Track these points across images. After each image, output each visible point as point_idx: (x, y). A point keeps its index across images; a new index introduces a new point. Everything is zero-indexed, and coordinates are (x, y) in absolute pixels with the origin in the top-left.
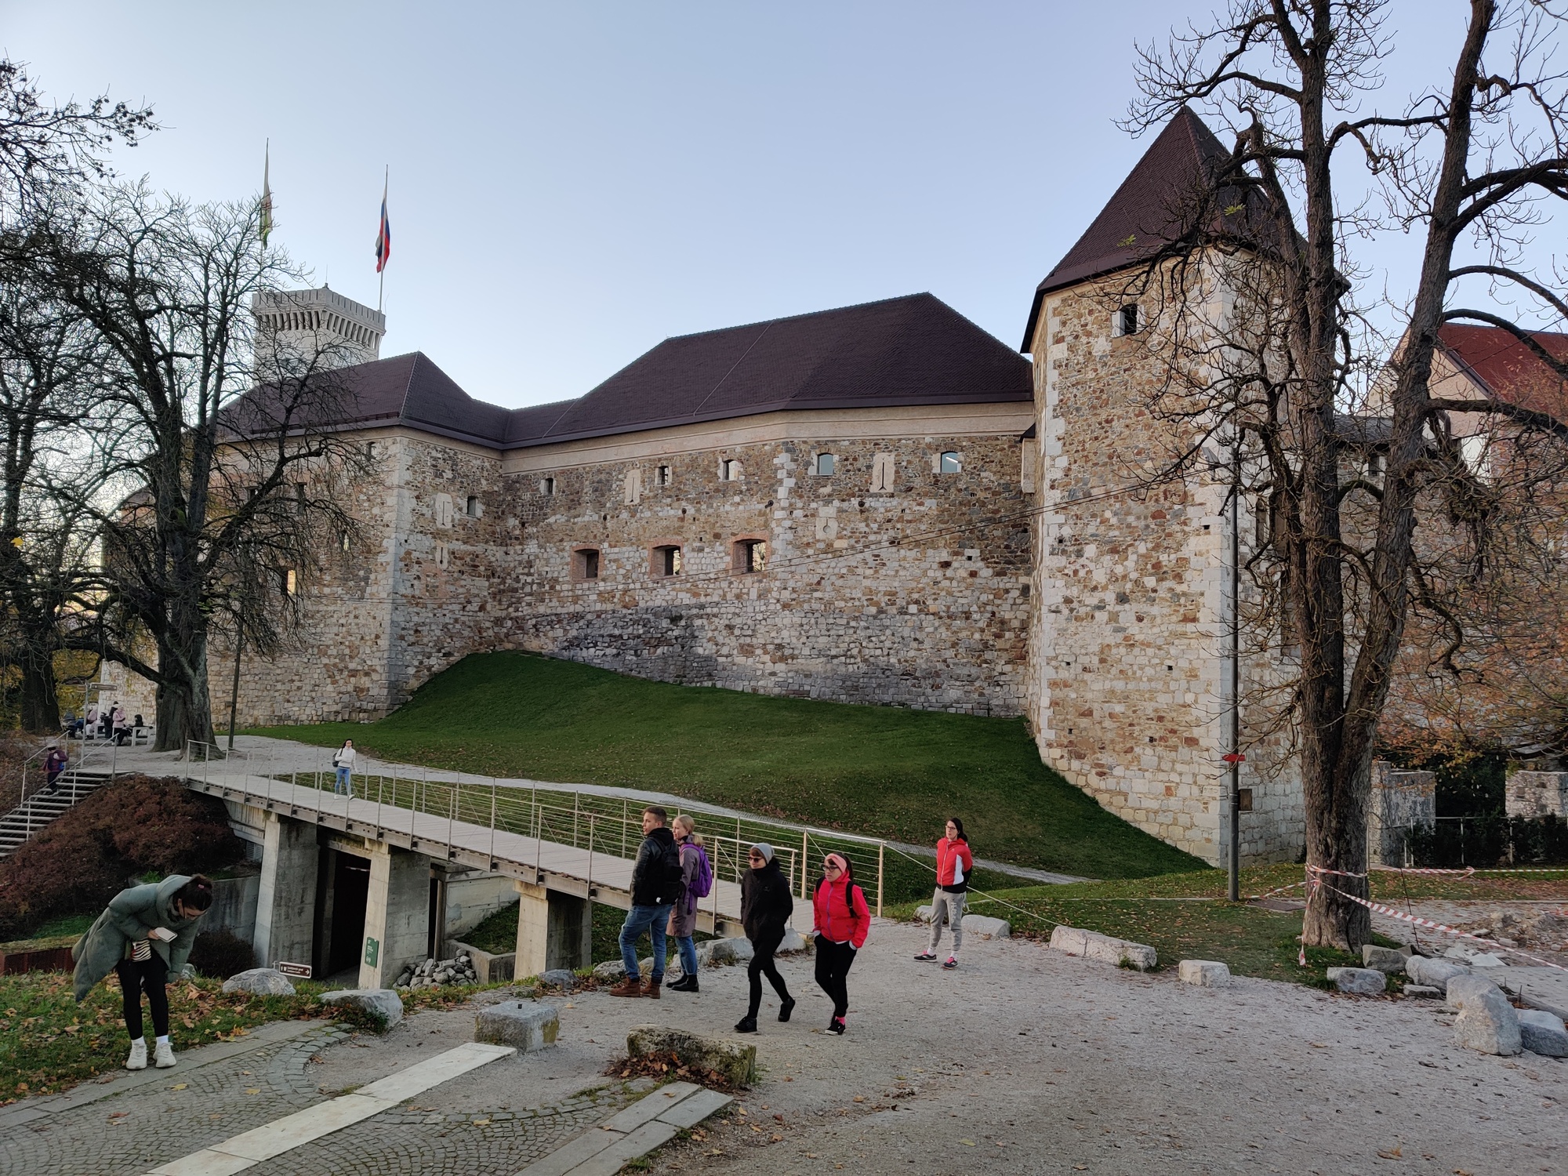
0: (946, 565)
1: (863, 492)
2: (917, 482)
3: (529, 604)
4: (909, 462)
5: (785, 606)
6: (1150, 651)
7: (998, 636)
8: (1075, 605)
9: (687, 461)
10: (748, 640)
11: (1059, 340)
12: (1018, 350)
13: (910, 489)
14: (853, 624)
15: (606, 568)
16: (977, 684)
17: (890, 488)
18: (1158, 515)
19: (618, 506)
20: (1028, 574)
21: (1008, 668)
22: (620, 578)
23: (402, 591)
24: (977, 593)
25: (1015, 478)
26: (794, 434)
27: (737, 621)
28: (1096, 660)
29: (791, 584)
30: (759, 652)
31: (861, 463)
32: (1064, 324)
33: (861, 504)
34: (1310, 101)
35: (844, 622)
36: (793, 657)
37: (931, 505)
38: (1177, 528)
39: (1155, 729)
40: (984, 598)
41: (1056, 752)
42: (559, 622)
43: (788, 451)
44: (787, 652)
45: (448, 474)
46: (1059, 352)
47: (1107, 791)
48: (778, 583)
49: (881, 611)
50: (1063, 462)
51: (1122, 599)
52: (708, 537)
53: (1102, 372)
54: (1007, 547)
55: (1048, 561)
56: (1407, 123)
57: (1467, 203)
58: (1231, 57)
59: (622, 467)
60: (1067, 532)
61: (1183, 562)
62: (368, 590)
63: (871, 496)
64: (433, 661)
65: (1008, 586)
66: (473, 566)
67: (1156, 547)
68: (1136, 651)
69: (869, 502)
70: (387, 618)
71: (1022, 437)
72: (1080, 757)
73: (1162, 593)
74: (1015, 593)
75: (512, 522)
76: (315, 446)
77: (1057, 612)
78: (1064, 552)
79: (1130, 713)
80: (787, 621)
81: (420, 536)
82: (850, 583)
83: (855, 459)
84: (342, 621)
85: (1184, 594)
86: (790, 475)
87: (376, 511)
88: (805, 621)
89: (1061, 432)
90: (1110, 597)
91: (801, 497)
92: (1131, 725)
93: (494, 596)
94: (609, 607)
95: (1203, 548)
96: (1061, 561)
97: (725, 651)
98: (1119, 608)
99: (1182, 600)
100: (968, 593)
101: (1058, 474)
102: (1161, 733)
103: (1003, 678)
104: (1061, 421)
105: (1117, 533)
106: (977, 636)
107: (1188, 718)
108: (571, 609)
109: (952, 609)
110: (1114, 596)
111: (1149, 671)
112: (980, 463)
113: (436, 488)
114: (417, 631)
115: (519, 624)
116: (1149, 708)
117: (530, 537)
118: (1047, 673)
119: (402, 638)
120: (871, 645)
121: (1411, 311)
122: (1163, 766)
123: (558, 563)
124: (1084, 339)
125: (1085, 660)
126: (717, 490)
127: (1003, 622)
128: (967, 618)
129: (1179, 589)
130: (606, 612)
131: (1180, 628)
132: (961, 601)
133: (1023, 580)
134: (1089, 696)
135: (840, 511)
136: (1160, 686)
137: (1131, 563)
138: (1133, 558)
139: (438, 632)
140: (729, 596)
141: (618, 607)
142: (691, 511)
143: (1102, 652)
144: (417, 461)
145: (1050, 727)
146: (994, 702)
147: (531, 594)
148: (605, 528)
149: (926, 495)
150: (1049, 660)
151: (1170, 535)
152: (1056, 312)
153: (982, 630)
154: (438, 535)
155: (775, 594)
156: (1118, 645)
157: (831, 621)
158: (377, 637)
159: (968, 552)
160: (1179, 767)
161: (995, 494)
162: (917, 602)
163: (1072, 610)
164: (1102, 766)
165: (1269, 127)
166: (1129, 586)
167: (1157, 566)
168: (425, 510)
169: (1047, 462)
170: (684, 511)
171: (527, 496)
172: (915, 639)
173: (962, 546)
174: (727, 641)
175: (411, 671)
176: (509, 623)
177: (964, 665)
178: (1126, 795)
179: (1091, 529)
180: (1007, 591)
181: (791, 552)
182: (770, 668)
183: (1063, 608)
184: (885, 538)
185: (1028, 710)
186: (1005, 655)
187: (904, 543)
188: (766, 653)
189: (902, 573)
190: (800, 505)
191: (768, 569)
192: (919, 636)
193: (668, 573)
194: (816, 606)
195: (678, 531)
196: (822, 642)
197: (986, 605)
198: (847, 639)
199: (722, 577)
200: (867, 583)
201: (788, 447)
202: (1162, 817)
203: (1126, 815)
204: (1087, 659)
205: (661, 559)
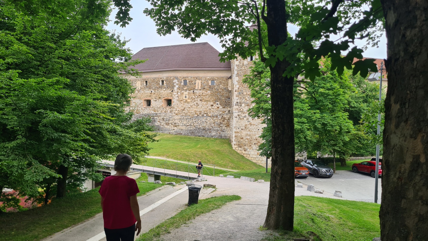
0: (212, 105)
1: (194, 89)
2: (206, 87)
4: (204, 82)
5: (176, 114)
6: (255, 126)
7: (223, 121)
8: (240, 116)
9: (152, 80)
10: (168, 122)
13: (204, 88)
14: (192, 118)
15: (133, 104)
16: (219, 131)
17: (200, 88)
21: (225, 128)
22: (136, 107)
24: (219, 112)
25: (227, 87)
26: (178, 75)
27: (165, 117)
28: (244, 127)
29: (178, 109)
30: (170, 124)
31: (193, 82)
32: (238, 57)
33: (193, 92)
35: (190, 118)
37: (209, 92)
40: (220, 113)
41: (236, 146)
44: (177, 125)
48: (175, 109)
49: (198, 116)
50: (238, 86)
52: (157, 98)
53: (246, 68)
54: (225, 102)
55: (235, 107)
59: (136, 81)
60: (238, 101)
68: (252, 126)
69: (195, 91)
71: (229, 78)
72: (241, 147)
74: (227, 112)
77: (236, 117)
78: (238, 105)
79: (251, 138)
80: (177, 118)
82: (191, 109)
83: (192, 81)
86: (177, 85)
88: (181, 118)
89: (237, 80)
90: (247, 115)
91: (180, 90)
92: (251, 141)
96: (237, 107)
97: (162, 124)
98: (249, 117)
100: (217, 112)
101: (237, 89)
102: (257, 142)
103: (224, 130)
104: (237, 77)
105: (248, 102)
106: (219, 121)
109: (214, 115)
111: (254, 130)
112: (220, 83)
116: (254, 137)
118: (234, 130)
120: (196, 123)
122: (257, 149)
124: (242, 61)
126: (160, 87)
127: (224, 118)
128: (217, 117)
131: (260, 122)
132: (215, 113)
133: (229, 109)
134: (243, 135)
135: (189, 93)
136: (256, 133)
140: (163, 112)
145: (235, 141)
146: (222, 135)
149: (208, 90)
150: (235, 127)
153: (220, 120)
155: (174, 112)
156: (248, 125)
157: (187, 118)
159: (217, 103)
161: (223, 90)
162: (206, 114)
163: (239, 117)
164: (245, 149)
169: (234, 86)
170: (152, 92)
173: (216, 101)
174: (163, 122)
177: (216, 127)
178: (250, 155)
179: (243, 101)
180: (225, 111)
181: (178, 102)
182: (173, 128)
183: (237, 116)
184: (199, 99)
185: (230, 137)
186: (225, 125)
187: (203, 100)
188: (172, 124)
189: (203, 107)
190: (179, 91)
191: (172, 106)
192: (206, 121)
193: (147, 106)
194: (183, 114)
195: (150, 96)
196: (185, 122)
197: (221, 114)
198: (191, 122)
199: (161, 107)
200: (195, 109)
201: (177, 78)
202: (257, 159)
203: (250, 159)
204: (242, 127)
205: (146, 103)
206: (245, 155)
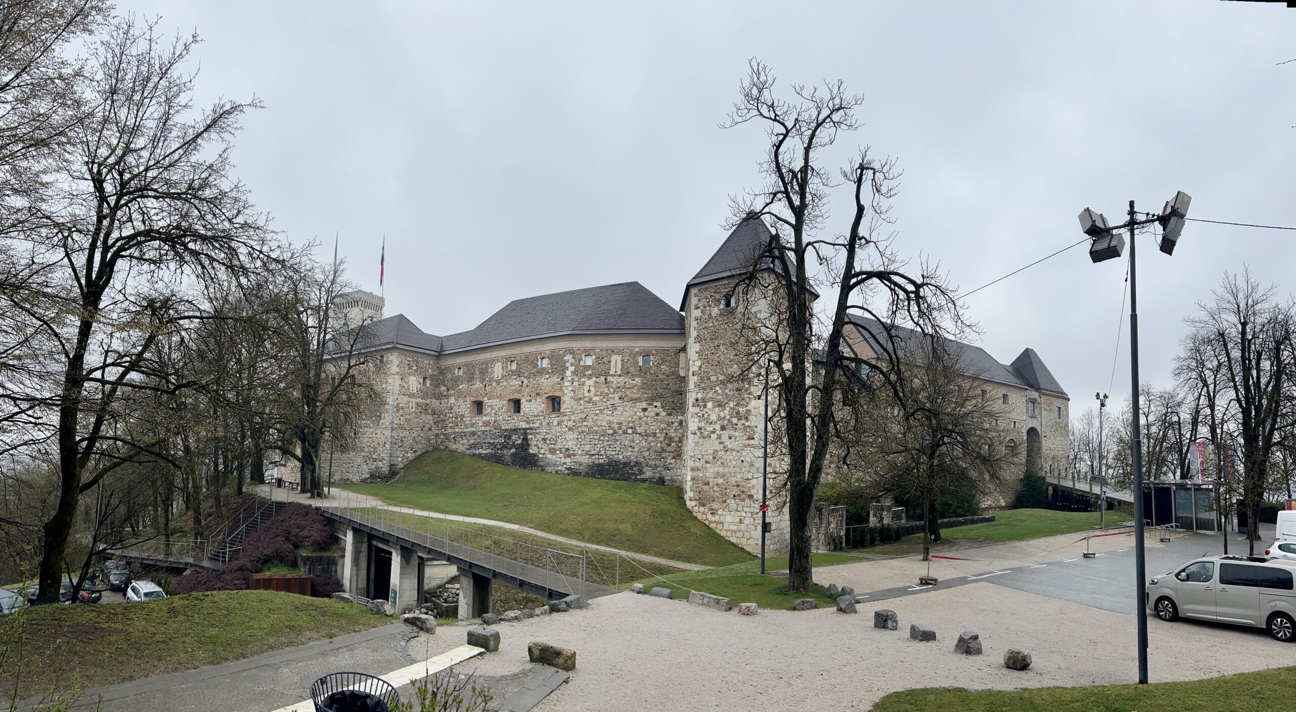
0: (645, 410)
1: (607, 374)
2: (632, 370)
3: (451, 428)
4: (628, 360)
5: (570, 429)
6: (734, 453)
7: (669, 445)
8: (703, 431)
9: (523, 358)
10: (553, 446)
11: (697, 308)
12: (678, 309)
13: (628, 373)
14: (602, 438)
15: (487, 410)
16: (659, 469)
17: (619, 372)
18: (738, 390)
19: (491, 379)
20: (682, 415)
21: (673, 461)
22: (493, 415)
23: (396, 422)
24: (659, 424)
25: (677, 369)
26: (574, 346)
27: (548, 436)
28: (711, 457)
29: (573, 418)
30: (558, 452)
31: (605, 360)
32: (699, 300)
33: (606, 379)
34: (798, 229)
35: (598, 437)
36: (574, 455)
37: (638, 380)
38: (747, 396)
39: (736, 491)
40: (662, 426)
41: (694, 503)
42: (465, 436)
43: (571, 353)
44: (571, 452)
45: (415, 368)
46: (696, 313)
47: (715, 522)
48: (566, 418)
49: (615, 432)
50: (698, 363)
51: (723, 428)
52: (533, 395)
53: (716, 324)
54: (673, 402)
55: (692, 410)
56: (834, 245)
57: (854, 281)
58: (767, 205)
59: (493, 361)
60: (700, 396)
61: (748, 411)
62: (381, 421)
63: (611, 375)
64: (409, 455)
65: (673, 420)
66: (425, 409)
67: (738, 405)
68: (728, 453)
69: (609, 379)
70: (389, 434)
71: (680, 350)
72: (704, 505)
73: (740, 426)
74: (676, 424)
75: (443, 388)
76: (362, 360)
77: (695, 434)
78: (698, 405)
79: (725, 483)
80: (570, 437)
81: (403, 396)
82: (600, 418)
83: (602, 358)
84: (370, 436)
85: (749, 426)
86: (572, 365)
87: (384, 386)
88: (579, 437)
89: (698, 350)
90: (718, 427)
91: (577, 375)
92: (726, 489)
93: (435, 423)
94: (488, 428)
95: (757, 406)
96: (697, 409)
97: (542, 451)
98: (722, 432)
99: (748, 429)
100: (655, 423)
101: (696, 369)
102: (738, 493)
103: (670, 466)
104: (698, 344)
105: (721, 397)
106: (659, 445)
107: (749, 485)
108: (470, 430)
109: (648, 431)
110: (719, 427)
111: (734, 463)
112: (661, 361)
113: (409, 374)
114: (402, 441)
115: (447, 437)
116: (733, 480)
117: (451, 395)
118: (690, 464)
119: (396, 444)
120: (610, 449)
121: (833, 319)
122: (739, 509)
123: (464, 407)
124: (708, 308)
125: (706, 457)
126: (537, 372)
127: (671, 438)
128: (655, 436)
129: (747, 424)
130: (487, 431)
131: (747, 442)
132: (652, 427)
133: (680, 417)
134: (708, 475)
135: (596, 382)
136: (738, 469)
137: (726, 412)
138: (728, 409)
139: (411, 441)
140: (544, 424)
141: (492, 429)
142: (526, 382)
143: (714, 454)
144: (401, 363)
145: (691, 491)
146: (667, 478)
147: (452, 423)
148: (486, 390)
149: (636, 375)
150: (692, 457)
151: (743, 399)
152: (696, 295)
153: (661, 442)
154: (411, 395)
155: (565, 423)
156: (721, 450)
157: (591, 437)
158: (385, 443)
159: (655, 404)
160: (746, 509)
161: (667, 376)
162: (631, 428)
163: (701, 433)
164: (713, 509)
165: (782, 236)
166: (726, 422)
167: (738, 413)
168: (405, 385)
169: (691, 363)
170: (522, 382)
171: (449, 376)
172: (631, 446)
173: (653, 400)
174: (543, 446)
175: (400, 459)
176: (442, 436)
177: (653, 459)
178: (723, 524)
179: (710, 395)
180: (673, 423)
181: (573, 403)
182: (563, 460)
183: (697, 432)
184: (617, 396)
185: (681, 482)
186: (671, 454)
187: (626, 399)
188: (561, 452)
189: (625, 413)
190: (577, 379)
191: (562, 411)
192: (632, 444)
193: (515, 412)
194: (584, 429)
195: (520, 392)
196: (587, 447)
197: (663, 429)
198: (599, 446)
199: (541, 414)
200: (608, 418)
201: (571, 352)
202: (738, 534)
203: (723, 534)
204: (707, 457)
205: (512, 405)
206: (713, 526)
